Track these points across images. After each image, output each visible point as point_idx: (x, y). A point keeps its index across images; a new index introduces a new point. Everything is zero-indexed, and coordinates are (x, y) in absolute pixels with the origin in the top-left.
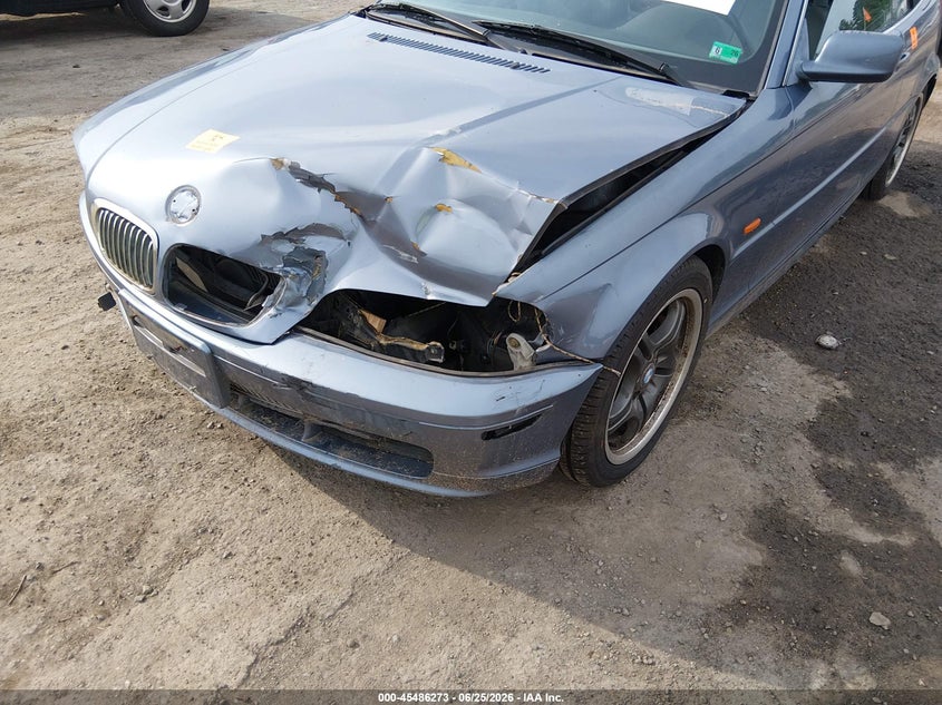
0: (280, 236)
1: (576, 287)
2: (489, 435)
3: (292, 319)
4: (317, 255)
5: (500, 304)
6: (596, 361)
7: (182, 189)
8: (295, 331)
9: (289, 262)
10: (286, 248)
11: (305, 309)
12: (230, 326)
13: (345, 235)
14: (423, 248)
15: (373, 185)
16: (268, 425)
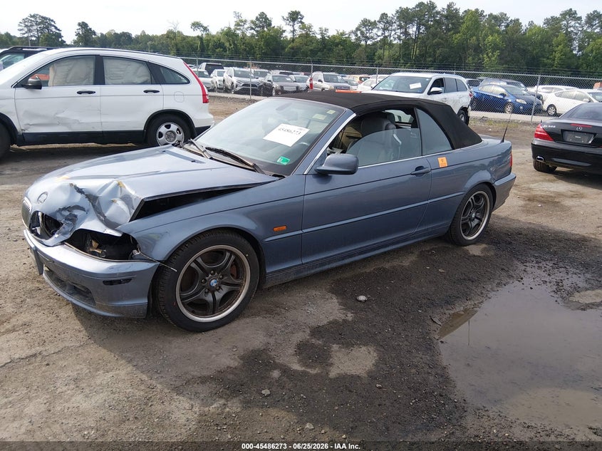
0: (64, 209)
1: (150, 231)
2: (106, 283)
3: (64, 238)
4: (76, 216)
5: (126, 237)
6: (159, 261)
7: (44, 193)
8: (62, 243)
9: (67, 219)
10: (67, 213)
11: (68, 236)
12: (43, 240)
13: (86, 209)
14: (106, 215)
15: (95, 192)
16: (58, 285)
